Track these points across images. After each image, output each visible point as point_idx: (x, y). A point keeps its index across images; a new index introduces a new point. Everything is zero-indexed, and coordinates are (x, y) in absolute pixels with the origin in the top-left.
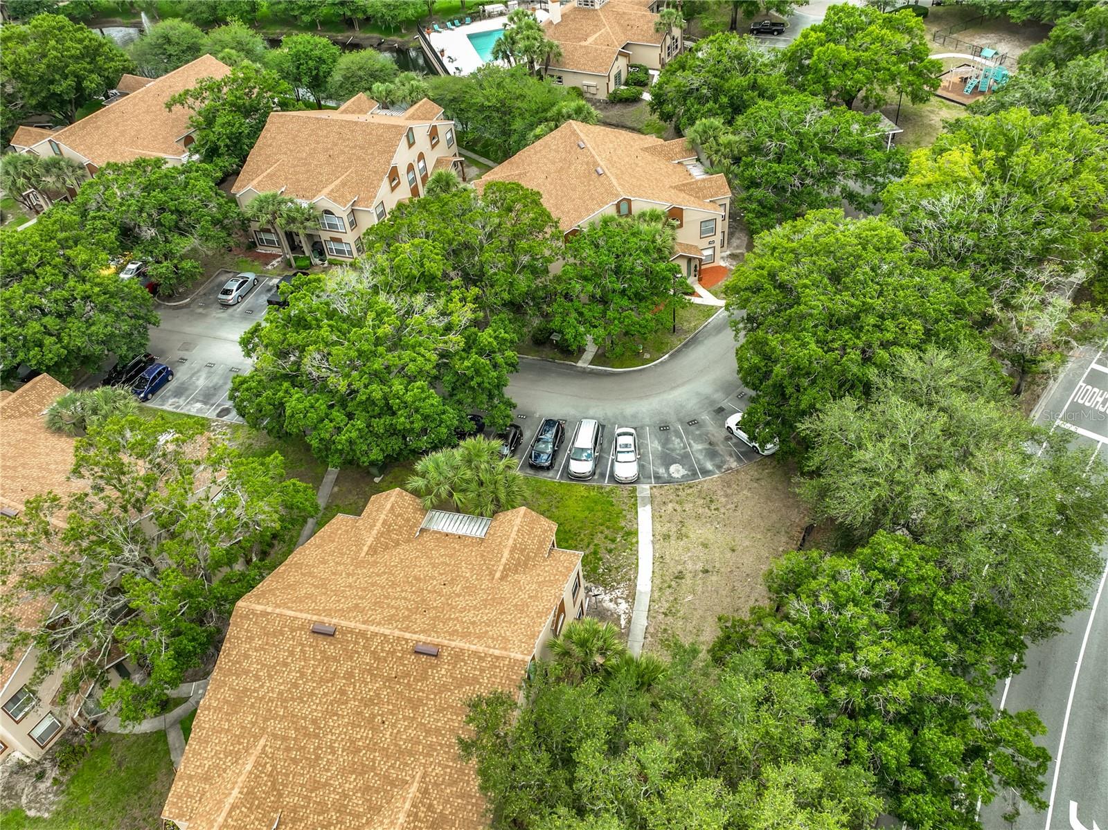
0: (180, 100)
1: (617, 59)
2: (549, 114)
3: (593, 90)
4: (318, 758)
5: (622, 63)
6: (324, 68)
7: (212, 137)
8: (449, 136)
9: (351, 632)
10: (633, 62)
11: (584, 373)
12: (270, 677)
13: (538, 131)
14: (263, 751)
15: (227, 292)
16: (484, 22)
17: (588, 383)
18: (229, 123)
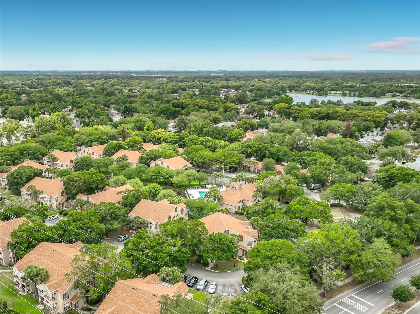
0: (120, 193)
1: (239, 202)
2: (214, 210)
3: (231, 210)
4: (127, 310)
5: (241, 204)
6: (157, 192)
7: (126, 202)
8: (186, 212)
9: (140, 289)
10: (244, 205)
11: (207, 271)
12: (121, 295)
13: (210, 214)
14: (117, 307)
15: (121, 238)
16: (205, 189)
17: (207, 273)
18: (131, 199)
